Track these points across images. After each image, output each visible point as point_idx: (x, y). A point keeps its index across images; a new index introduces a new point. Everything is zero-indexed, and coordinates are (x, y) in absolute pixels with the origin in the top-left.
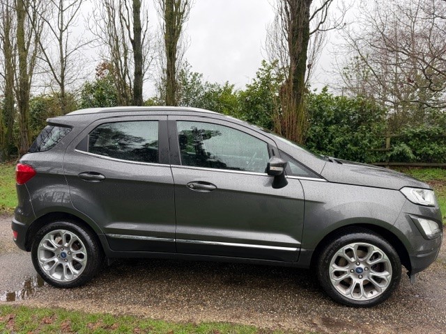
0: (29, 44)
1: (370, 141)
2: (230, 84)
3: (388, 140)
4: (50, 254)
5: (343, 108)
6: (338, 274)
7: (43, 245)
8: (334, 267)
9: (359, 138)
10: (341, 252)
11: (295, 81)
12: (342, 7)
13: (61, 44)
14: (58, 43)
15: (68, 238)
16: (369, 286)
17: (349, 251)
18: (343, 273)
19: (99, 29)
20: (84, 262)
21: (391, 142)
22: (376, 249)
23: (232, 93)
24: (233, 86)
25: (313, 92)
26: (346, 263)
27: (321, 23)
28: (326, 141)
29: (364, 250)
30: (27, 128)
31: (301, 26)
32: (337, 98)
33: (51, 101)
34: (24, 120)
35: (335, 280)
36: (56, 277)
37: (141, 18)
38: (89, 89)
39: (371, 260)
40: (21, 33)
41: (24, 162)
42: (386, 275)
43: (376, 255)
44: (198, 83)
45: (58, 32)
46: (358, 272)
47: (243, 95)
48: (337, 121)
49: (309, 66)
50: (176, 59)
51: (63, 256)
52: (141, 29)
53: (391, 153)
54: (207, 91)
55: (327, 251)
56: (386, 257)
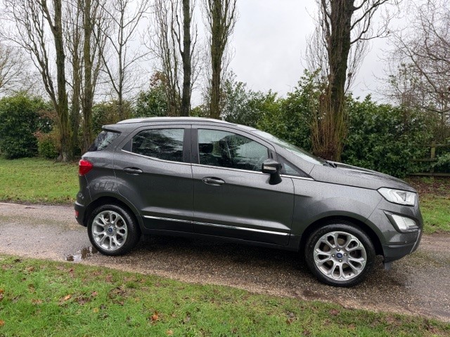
0: (93, 57)
1: (413, 151)
2: (273, 92)
3: (433, 150)
4: (101, 229)
5: (385, 117)
6: (321, 257)
7: (96, 221)
8: (318, 252)
9: (400, 147)
10: (324, 239)
11: (334, 90)
12: (386, 16)
13: (120, 57)
14: (118, 56)
15: (114, 217)
16: (347, 270)
17: (330, 239)
18: (326, 257)
19: (153, 45)
20: (125, 236)
21: (436, 152)
22: (353, 238)
23: (275, 101)
24: (276, 94)
25: (356, 100)
26: (329, 249)
27: (363, 32)
28: (366, 149)
29: (345, 238)
30: (89, 131)
31: (341, 36)
32: (381, 106)
33: (110, 109)
34: (87, 125)
35: (318, 262)
36: (104, 247)
37: (191, 33)
38: (143, 97)
39: (350, 247)
40: (87, 48)
41: (85, 158)
42: (362, 261)
43: (354, 243)
44: (242, 91)
45: (118, 47)
46: (338, 257)
47: (285, 105)
48: (378, 129)
49: (350, 75)
50: (220, 70)
51: (110, 231)
52: (190, 42)
53: (436, 164)
54: (250, 99)
55: (312, 237)
56: (361, 245)
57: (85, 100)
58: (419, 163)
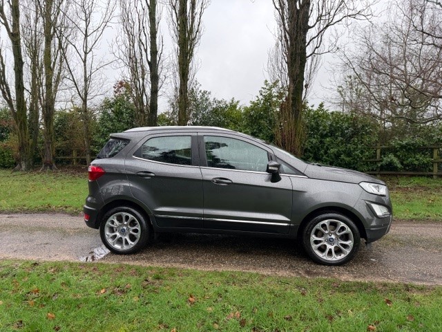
0: (54, 63)
1: (362, 152)
2: (236, 100)
3: (378, 151)
4: (112, 230)
5: (337, 123)
6: (316, 242)
7: (108, 223)
8: (313, 238)
9: (352, 149)
10: (318, 226)
11: (294, 99)
12: (335, 35)
13: (85, 65)
14: (83, 64)
15: (127, 218)
16: (338, 251)
17: (324, 226)
18: (320, 241)
19: (121, 53)
20: (138, 235)
21: (381, 153)
22: (342, 224)
23: (238, 108)
24: (238, 102)
25: (310, 108)
26: (322, 235)
27: (317, 48)
28: (322, 152)
29: (334, 225)
31: (299, 51)
32: (332, 113)
35: (314, 247)
36: (117, 247)
37: (157, 43)
38: (108, 104)
39: (339, 232)
40: (48, 54)
42: (350, 243)
43: (343, 229)
44: (207, 100)
45: (83, 54)
46: (331, 241)
47: (247, 111)
48: (332, 133)
49: (306, 86)
50: (188, 80)
51: (123, 232)
52: (157, 52)
53: (381, 163)
54: (214, 106)
55: (309, 225)
56: (349, 230)
57: (46, 107)
58: (367, 163)
